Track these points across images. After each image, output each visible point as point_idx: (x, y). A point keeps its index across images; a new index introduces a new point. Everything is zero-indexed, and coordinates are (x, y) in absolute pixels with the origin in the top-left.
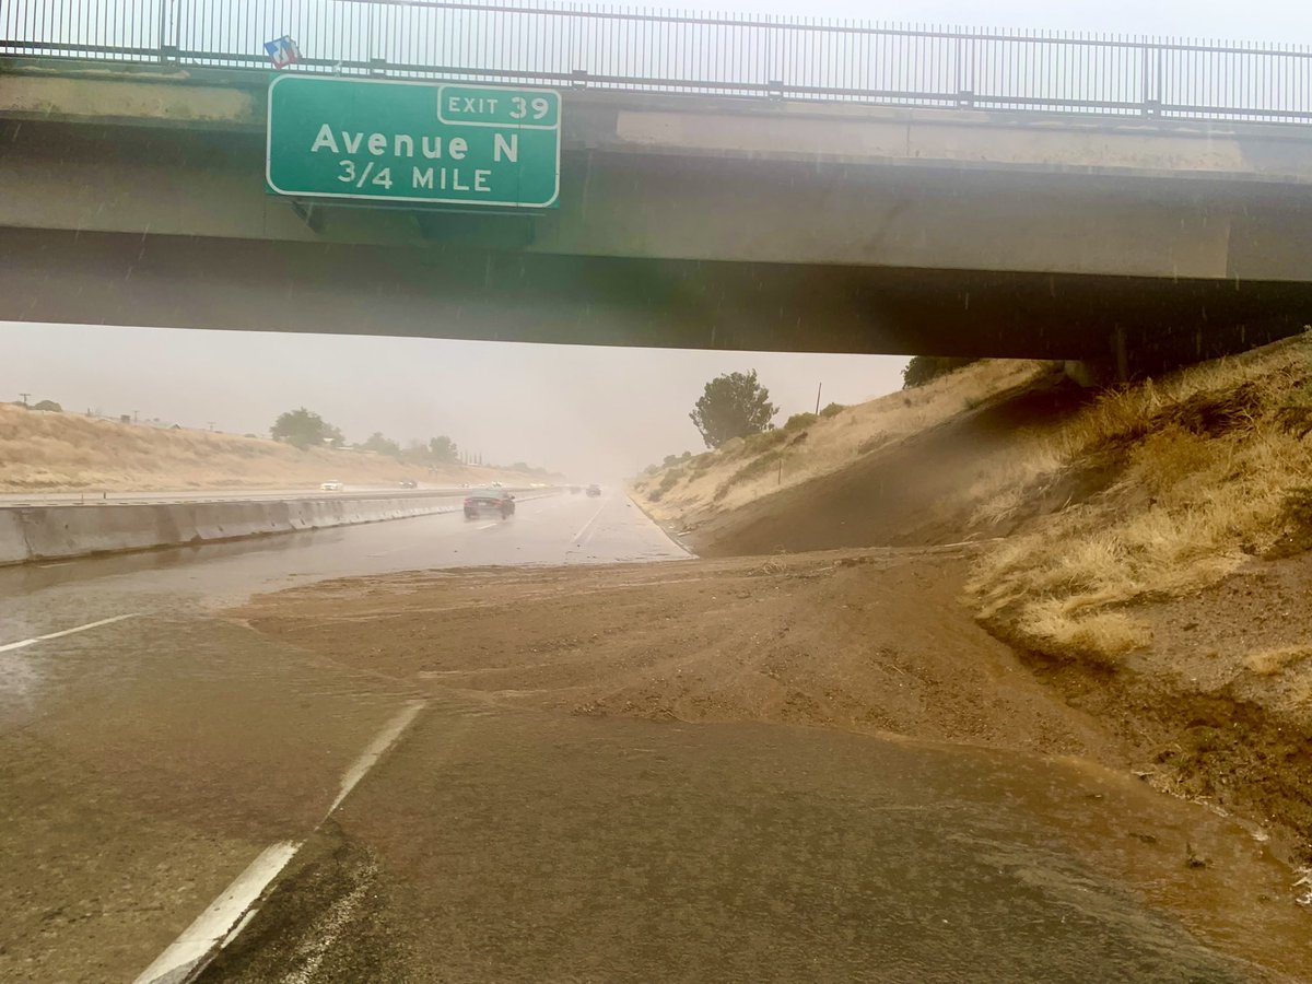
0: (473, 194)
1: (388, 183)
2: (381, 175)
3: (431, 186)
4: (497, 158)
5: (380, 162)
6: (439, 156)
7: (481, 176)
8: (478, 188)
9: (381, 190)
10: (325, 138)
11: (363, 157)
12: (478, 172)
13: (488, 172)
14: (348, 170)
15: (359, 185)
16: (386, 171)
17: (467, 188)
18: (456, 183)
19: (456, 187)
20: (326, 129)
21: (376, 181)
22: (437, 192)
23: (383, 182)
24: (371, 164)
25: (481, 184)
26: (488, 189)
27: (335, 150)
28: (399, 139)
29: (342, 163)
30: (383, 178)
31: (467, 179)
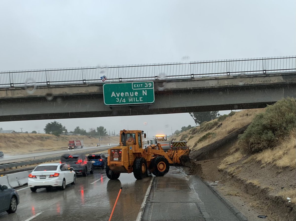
0: (140, 102)
1: (125, 101)
2: (123, 100)
3: (132, 101)
4: (143, 95)
5: (123, 98)
6: (133, 95)
7: (141, 98)
8: (140, 101)
9: (124, 103)
10: (113, 94)
11: (120, 97)
12: (140, 98)
13: (142, 98)
14: (118, 100)
15: (120, 102)
16: (124, 99)
17: (138, 101)
18: (136, 100)
19: (137, 101)
20: (113, 93)
21: (123, 101)
22: (133, 102)
23: (124, 101)
24: (122, 98)
25: (141, 100)
26: (142, 101)
27: (115, 96)
28: (126, 93)
29: (117, 98)
30: (124, 100)
31: (138, 99)
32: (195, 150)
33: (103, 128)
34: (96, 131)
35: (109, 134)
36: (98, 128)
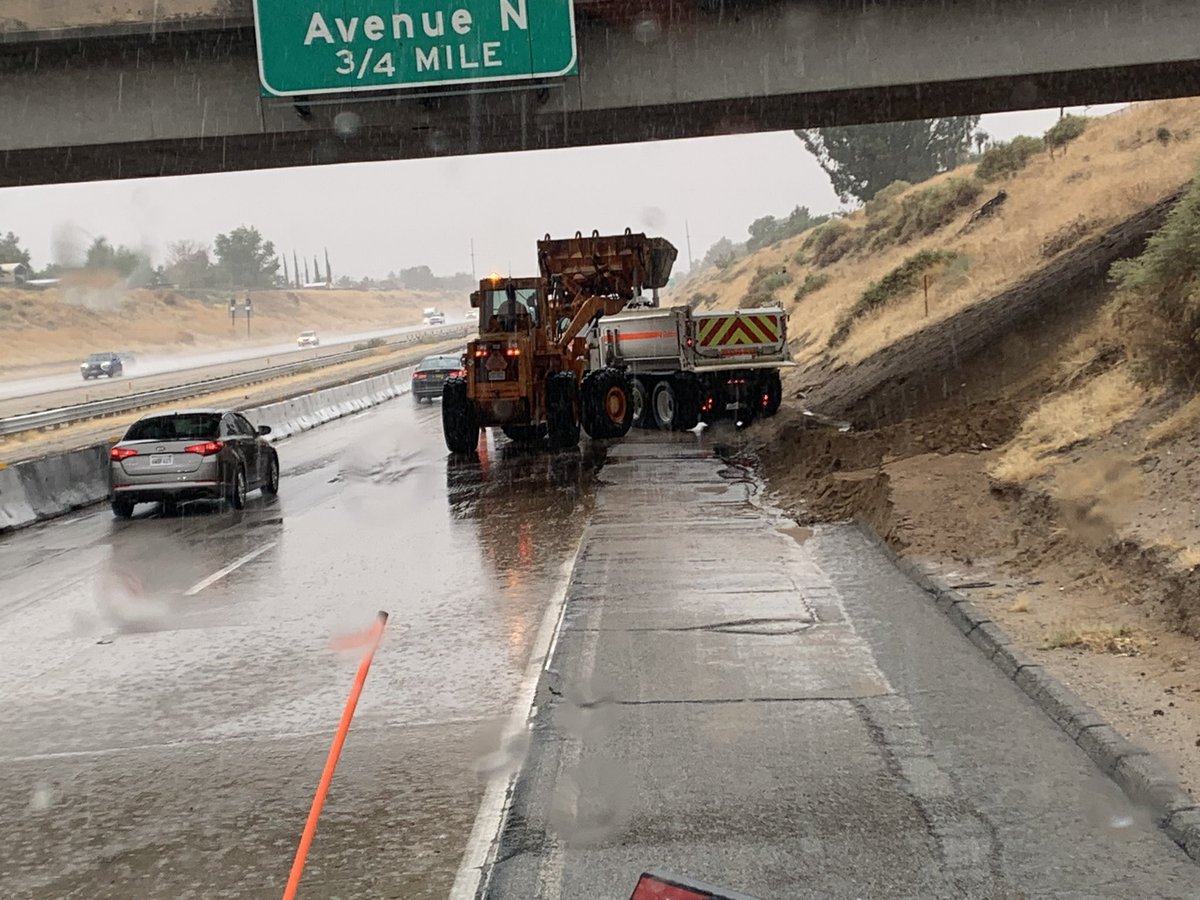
0: (486, 71)
1: (390, 70)
2: (382, 61)
3: (437, 67)
4: (505, 27)
5: (380, 48)
6: (442, 33)
7: (490, 49)
8: (488, 63)
9: (383, 78)
10: (318, 28)
11: (360, 43)
12: (486, 45)
13: (498, 44)
14: (346, 61)
15: (360, 76)
16: (387, 57)
17: (476, 65)
18: (463, 60)
19: (464, 65)
20: (317, 18)
21: (377, 69)
22: (443, 73)
23: (384, 70)
24: (370, 51)
25: (492, 59)
26: (499, 63)
27: (330, 40)
28: (397, 19)
29: (339, 54)
30: (384, 65)
31: (475, 55)
32: (837, 364)
33: (255, 237)
34: (214, 259)
35: (292, 278)
36: (222, 240)
